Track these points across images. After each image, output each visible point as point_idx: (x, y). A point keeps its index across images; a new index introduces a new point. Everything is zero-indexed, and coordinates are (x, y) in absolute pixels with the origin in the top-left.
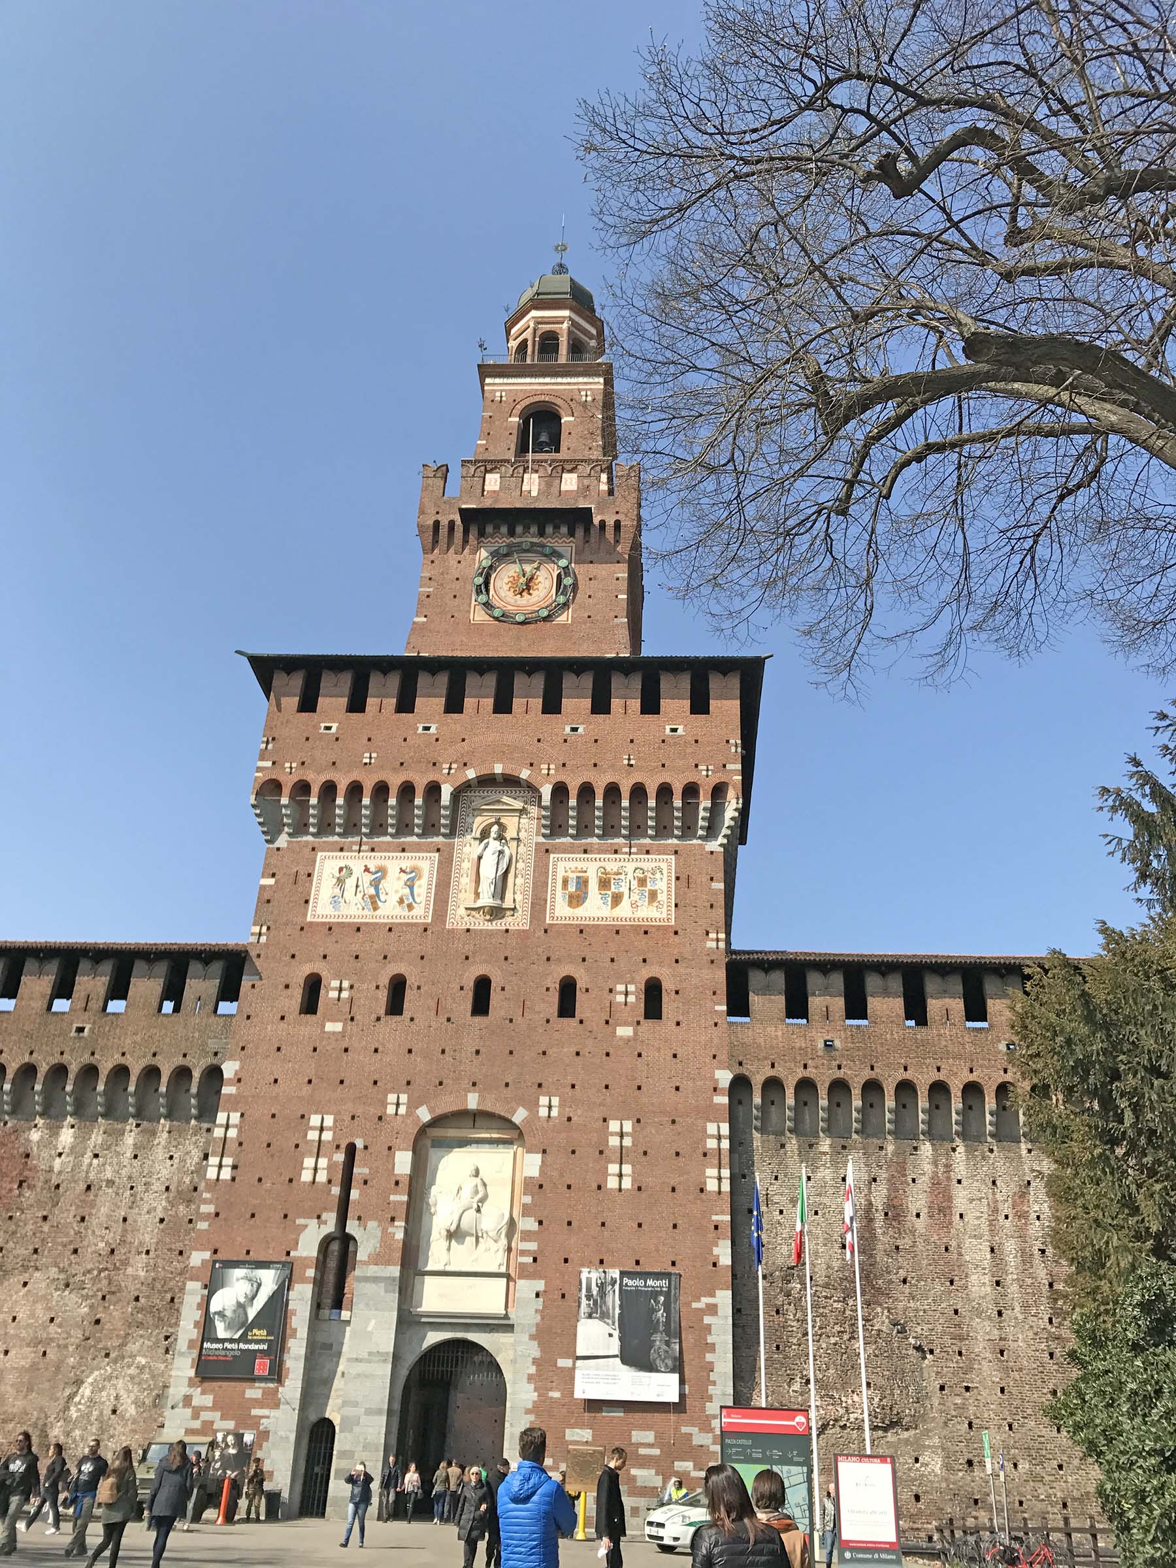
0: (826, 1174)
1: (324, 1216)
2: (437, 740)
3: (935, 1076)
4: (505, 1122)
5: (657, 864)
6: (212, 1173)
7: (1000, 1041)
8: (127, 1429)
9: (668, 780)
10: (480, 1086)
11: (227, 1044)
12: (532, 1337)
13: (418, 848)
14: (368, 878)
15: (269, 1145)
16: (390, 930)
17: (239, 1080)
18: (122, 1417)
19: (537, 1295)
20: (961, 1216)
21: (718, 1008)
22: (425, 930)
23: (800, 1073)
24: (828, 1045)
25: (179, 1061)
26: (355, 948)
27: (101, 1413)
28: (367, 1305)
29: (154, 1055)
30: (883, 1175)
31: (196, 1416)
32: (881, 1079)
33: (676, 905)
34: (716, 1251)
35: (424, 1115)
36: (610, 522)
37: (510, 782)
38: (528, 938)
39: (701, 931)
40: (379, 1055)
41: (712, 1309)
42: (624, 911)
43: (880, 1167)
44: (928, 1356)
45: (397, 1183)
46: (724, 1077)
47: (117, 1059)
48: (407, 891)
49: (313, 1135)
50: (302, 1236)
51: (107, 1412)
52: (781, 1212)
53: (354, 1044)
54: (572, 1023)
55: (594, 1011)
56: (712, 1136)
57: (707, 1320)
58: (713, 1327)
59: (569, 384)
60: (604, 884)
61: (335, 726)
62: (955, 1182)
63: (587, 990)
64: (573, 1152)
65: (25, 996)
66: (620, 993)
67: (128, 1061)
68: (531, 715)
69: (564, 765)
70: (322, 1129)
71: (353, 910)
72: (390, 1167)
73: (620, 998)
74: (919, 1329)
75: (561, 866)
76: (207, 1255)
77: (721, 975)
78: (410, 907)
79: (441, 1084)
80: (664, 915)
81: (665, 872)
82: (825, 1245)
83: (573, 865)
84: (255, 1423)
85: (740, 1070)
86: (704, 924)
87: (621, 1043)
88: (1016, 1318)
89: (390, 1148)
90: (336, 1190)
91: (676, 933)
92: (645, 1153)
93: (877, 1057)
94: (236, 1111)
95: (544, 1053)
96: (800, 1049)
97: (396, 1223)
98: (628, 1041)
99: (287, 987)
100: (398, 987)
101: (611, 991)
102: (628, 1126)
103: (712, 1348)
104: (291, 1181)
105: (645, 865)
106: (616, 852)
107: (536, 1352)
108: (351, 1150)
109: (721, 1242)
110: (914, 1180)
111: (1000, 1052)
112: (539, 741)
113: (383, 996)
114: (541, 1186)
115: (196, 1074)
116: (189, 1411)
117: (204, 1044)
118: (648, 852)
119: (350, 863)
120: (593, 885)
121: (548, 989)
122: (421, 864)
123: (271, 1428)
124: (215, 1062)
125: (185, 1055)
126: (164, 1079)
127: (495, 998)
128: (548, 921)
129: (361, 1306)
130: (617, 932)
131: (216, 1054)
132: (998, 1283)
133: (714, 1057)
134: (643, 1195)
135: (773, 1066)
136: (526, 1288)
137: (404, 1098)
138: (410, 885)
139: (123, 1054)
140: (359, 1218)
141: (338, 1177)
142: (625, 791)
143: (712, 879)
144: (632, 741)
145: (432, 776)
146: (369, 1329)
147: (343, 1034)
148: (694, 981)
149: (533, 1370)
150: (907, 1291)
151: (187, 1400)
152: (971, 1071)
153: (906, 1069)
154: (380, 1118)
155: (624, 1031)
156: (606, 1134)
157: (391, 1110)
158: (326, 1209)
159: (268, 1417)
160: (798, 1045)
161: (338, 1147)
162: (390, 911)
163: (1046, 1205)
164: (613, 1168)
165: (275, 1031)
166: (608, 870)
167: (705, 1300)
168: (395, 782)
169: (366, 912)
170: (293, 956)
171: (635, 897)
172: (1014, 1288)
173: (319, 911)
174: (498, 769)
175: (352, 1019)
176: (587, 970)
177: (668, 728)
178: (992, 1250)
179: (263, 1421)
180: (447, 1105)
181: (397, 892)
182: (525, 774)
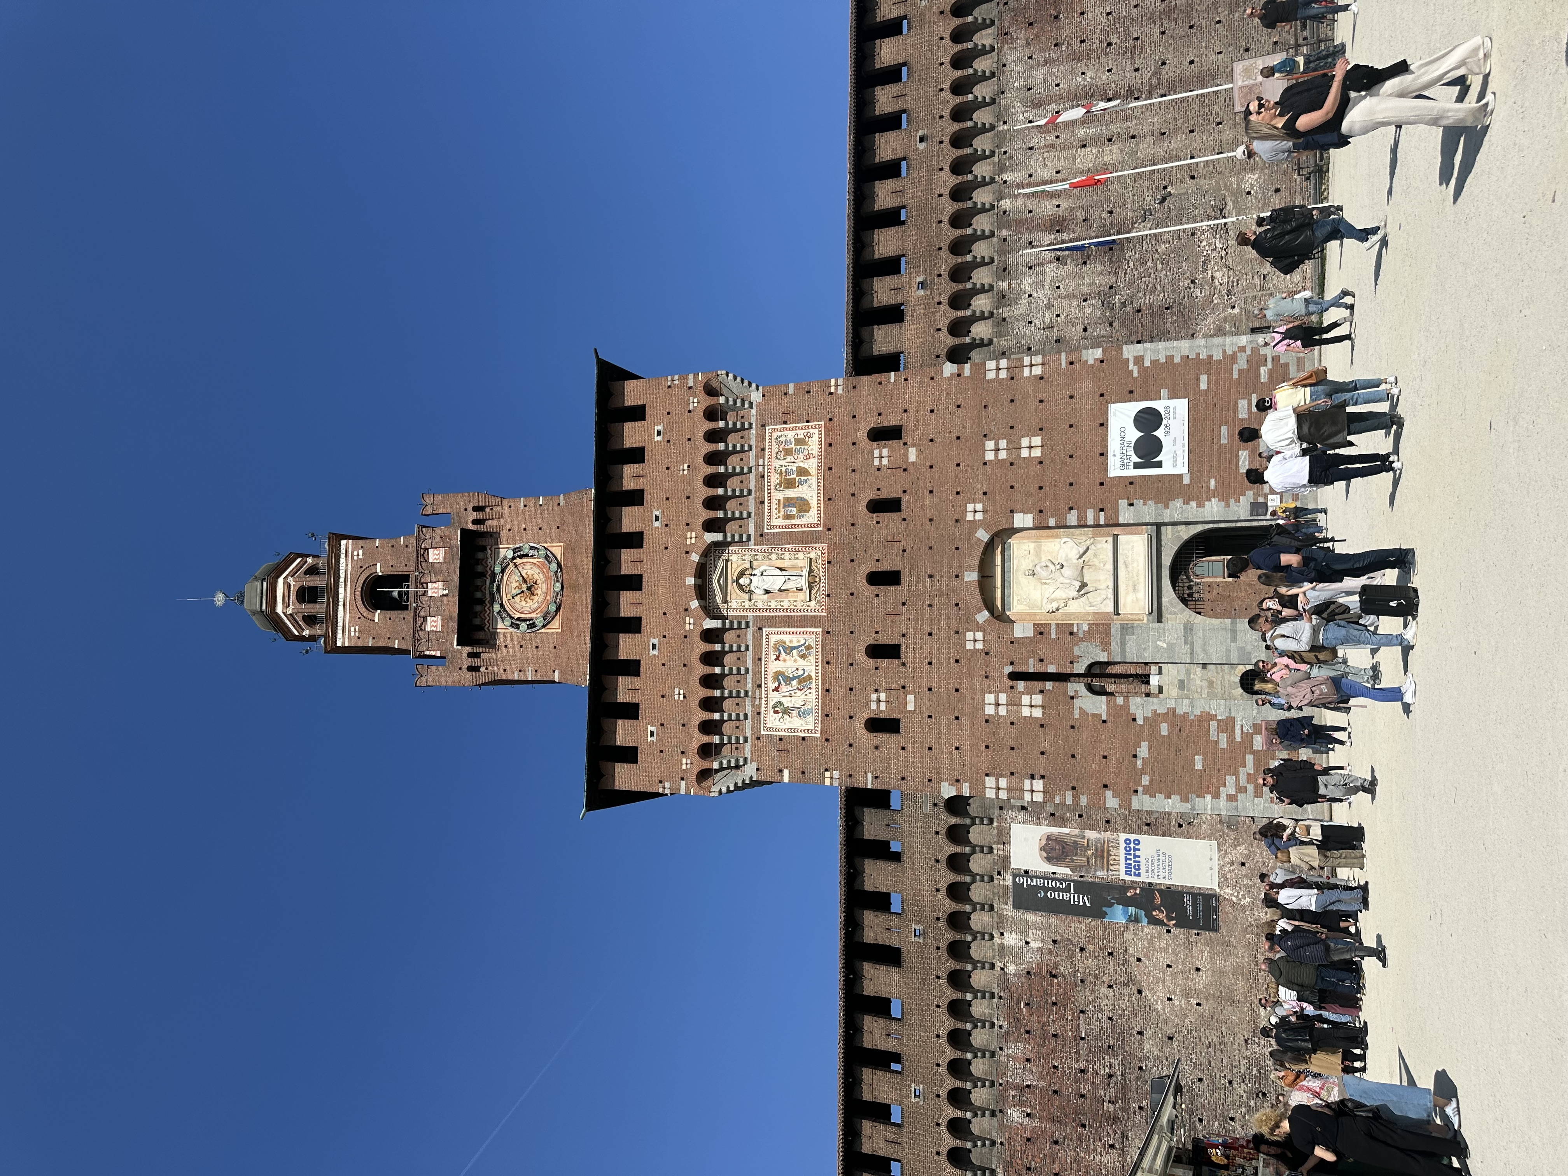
0: (1026, 283)
1: (1071, 693)
2: (664, 637)
3: (946, 199)
4: (989, 547)
5: (773, 440)
6: (1039, 798)
7: (917, 149)
8: (1257, 850)
9: (702, 435)
10: (958, 572)
11: (926, 795)
12: (1167, 506)
13: (758, 645)
14: (784, 688)
15: (1012, 748)
16: (828, 663)
17: (957, 781)
18: (1248, 856)
19: (1131, 505)
20: (1058, 172)
21: (892, 380)
22: (828, 632)
23: (945, 307)
24: (922, 285)
25: (942, 838)
26: (843, 692)
27: (1246, 876)
28: (1145, 649)
29: (937, 861)
30: (1026, 237)
31: (1244, 790)
32: (949, 241)
33: (808, 422)
34: (1091, 362)
35: (984, 616)
36: (473, 515)
37: (702, 572)
38: (835, 545)
39: (829, 399)
40: (934, 661)
41: (1139, 360)
42: (812, 465)
43: (1020, 239)
44: (1169, 190)
45: (1041, 633)
46: (949, 369)
47: (942, 896)
48: (795, 652)
49: (1003, 711)
50: (1090, 712)
51: (1244, 871)
52: (1058, 316)
53: (925, 682)
54: (906, 499)
55: (896, 482)
56: (997, 374)
57: (1147, 363)
58: (1153, 358)
59: (346, 571)
60: (790, 484)
61: (650, 728)
62: (1031, 180)
63: (879, 489)
64: (1012, 487)
65: (888, 989)
66: (881, 461)
67: (943, 885)
68: (644, 557)
69: (688, 524)
70: (997, 704)
71: (811, 698)
72: (1028, 641)
73: (885, 461)
74: (1148, 199)
75: (775, 522)
76: (1109, 793)
77: (865, 379)
78: (809, 648)
79: (957, 605)
80: (816, 431)
81: (779, 434)
82: (1084, 278)
83: (774, 512)
84: (1248, 738)
85: (943, 357)
86: (823, 398)
87: (922, 457)
88: (1136, 124)
89: (1012, 643)
90: (1049, 685)
91: (831, 420)
92: (1012, 428)
93: (931, 246)
94: (984, 782)
95: (931, 520)
96: (925, 309)
97: (1075, 630)
98: (919, 452)
99: (877, 748)
100: (877, 651)
101: (879, 470)
102: (990, 445)
103: (1170, 358)
104: (1042, 726)
105: (774, 450)
106: (763, 477)
107: (1179, 502)
108: (1015, 676)
109: (1084, 358)
110: (1030, 212)
111: (926, 148)
112: (666, 548)
113: (883, 663)
114: (1041, 511)
115: (953, 820)
116: (1240, 796)
117: (926, 816)
118: (763, 450)
119: (771, 704)
120: (792, 493)
121: (878, 523)
122: (771, 644)
123: (1250, 723)
124: (942, 805)
125: (937, 833)
126: (958, 849)
127: (885, 566)
128: (821, 529)
129: (1146, 655)
130: (830, 469)
131: (935, 805)
132: (1110, 140)
133: (932, 378)
134: (1046, 426)
135: (939, 330)
136: (1125, 515)
137: (970, 635)
138: (789, 650)
139: (938, 890)
140: (1072, 662)
141: (1038, 685)
142: (710, 470)
143: (785, 394)
144: (668, 468)
145: (696, 637)
146: (1165, 645)
147: (917, 694)
148: (870, 400)
149: (1193, 504)
150: (1118, 210)
151: (1231, 798)
152: (941, 169)
153: (940, 222)
154: (987, 654)
155: (912, 455)
156: (997, 461)
157: (980, 646)
158: (1065, 692)
159: (1242, 726)
160: (922, 311)
161: (1012, 687)
162: (810, 666)
163: (1047, 108)
164: (1025, 453)
165: (914, 755)
166: (778, 481)
167: (1131, 366)
168: (701, 670)
169: (813, 686)
170: (851, 745)
171: (801, 456)
172: (1113, 127)
173: (811, 727)
174: (690, 581)
175: (904, 687)
176: (863, 490)
177: (657, 438)
178: (1084, 146)
179: (1244, 729)
180: (974, 597)
181: (795, 661)
182: (695, 558)
